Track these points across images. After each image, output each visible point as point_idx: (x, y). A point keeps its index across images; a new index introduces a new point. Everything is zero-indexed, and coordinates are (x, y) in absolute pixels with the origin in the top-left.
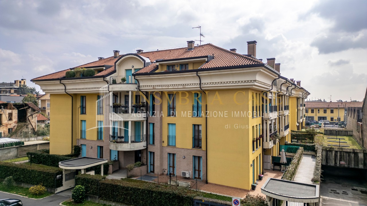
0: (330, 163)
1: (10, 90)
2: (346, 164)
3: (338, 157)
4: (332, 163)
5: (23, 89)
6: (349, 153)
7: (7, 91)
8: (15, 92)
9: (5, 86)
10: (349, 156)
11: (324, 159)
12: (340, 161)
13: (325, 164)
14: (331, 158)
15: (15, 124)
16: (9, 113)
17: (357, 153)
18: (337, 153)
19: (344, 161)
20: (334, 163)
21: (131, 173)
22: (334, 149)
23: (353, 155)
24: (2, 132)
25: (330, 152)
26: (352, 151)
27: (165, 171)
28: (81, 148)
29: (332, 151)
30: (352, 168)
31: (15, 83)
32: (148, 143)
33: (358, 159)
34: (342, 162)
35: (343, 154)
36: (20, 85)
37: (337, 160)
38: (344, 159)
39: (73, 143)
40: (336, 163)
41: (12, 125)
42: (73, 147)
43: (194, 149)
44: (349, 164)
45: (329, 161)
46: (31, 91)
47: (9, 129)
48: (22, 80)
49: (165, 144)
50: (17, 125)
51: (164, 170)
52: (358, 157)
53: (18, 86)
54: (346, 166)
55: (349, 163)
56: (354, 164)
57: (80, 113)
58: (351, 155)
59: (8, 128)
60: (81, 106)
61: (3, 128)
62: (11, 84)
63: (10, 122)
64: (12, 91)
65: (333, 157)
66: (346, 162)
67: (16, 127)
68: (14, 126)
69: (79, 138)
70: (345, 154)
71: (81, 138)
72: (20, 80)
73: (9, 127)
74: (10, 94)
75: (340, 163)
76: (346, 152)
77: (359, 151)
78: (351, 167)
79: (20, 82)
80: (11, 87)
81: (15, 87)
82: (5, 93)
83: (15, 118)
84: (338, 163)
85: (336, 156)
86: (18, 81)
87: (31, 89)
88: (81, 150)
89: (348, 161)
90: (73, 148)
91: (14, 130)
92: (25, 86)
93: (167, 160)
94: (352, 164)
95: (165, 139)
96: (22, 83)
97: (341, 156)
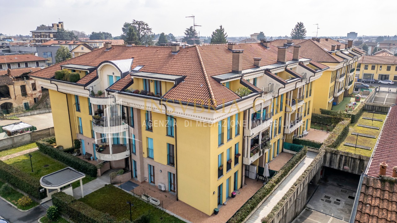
0: (333, 166)
1: (49, 35)
2: (350, 169)
3: (343, 161)
4: (336, 166)
5: (61, 33)
6: (355, 159)
7: (47, 35)
8: (54, 36)
9: (44, 30)
10: (354, 162)
11: (328, 161)
12: (344, 165)
13: (328, 166)
14: (335, 161)
15: (40, 94)
16: (32, 84)
17: (364, 160)
18: (342, 157)
19: (348, 166)
20: (337, 166)
21: (115, 180)
22: (339, 153)
23: (358, 162)
24: (29, 102)
25: (335, 155)
26: (358, 157)
27: (146, 180)
28: (81, 142)
29: (337, 154)
30: (355, 175)
31: (53, 26)
32: (131, 152)
33: (363, 167)
34: (346, 167)
35: (348, 159)
36: (58, 29)
37: (341, 164)
38: (348, 165)
39: (73, 137)
40: (339, 167)
41: (36, 94)
42: (73, 140)
43: (168, 166)
44: (352, 170)
45: (332, 164)
46: (69, 35)
47: (35, 99)
48: (60, 23)
49: (145, 155)
50: (42, 94)
51: (146, 178)
52: (364, 164)
53: (56, 30)
54: (349, 171)
55: (354, 168)
56: (358, 171)
57: (75, 110)
58: (357, 161)
59: (33, 98)
60: (76, 104)
61: (29, 98)
62: (49, 28)
63: (34, 92)
64: (52, 35)
65: (337, 161)
66: (350, 168)
67: (41, 97)
68: (40, 96)
69: (78, 133)
70: (350, 159)
71: (80, 133)
72: (58, 23)
73: (34, 96)
74: (49, 39)
75: (343, 168)
76: (352, 158)
77: (365, 159)
78: (354, 173)
79: (58, 26)
80: (50, 32)
81: (54, 32)
82: (45, 37)
83: (38, 88)
84: (342, 167)
85: (340, 160)
86: (55, 24)
87: (69, 32)
88: (81, 144)
89: (353, 166)
90: (74, 142)
91: (39, 99)
92: (63, 30)
93: (148, 170)
94: (356, 170)
95: (145, 151)
96: (60, 27)
97: (345, 160)
